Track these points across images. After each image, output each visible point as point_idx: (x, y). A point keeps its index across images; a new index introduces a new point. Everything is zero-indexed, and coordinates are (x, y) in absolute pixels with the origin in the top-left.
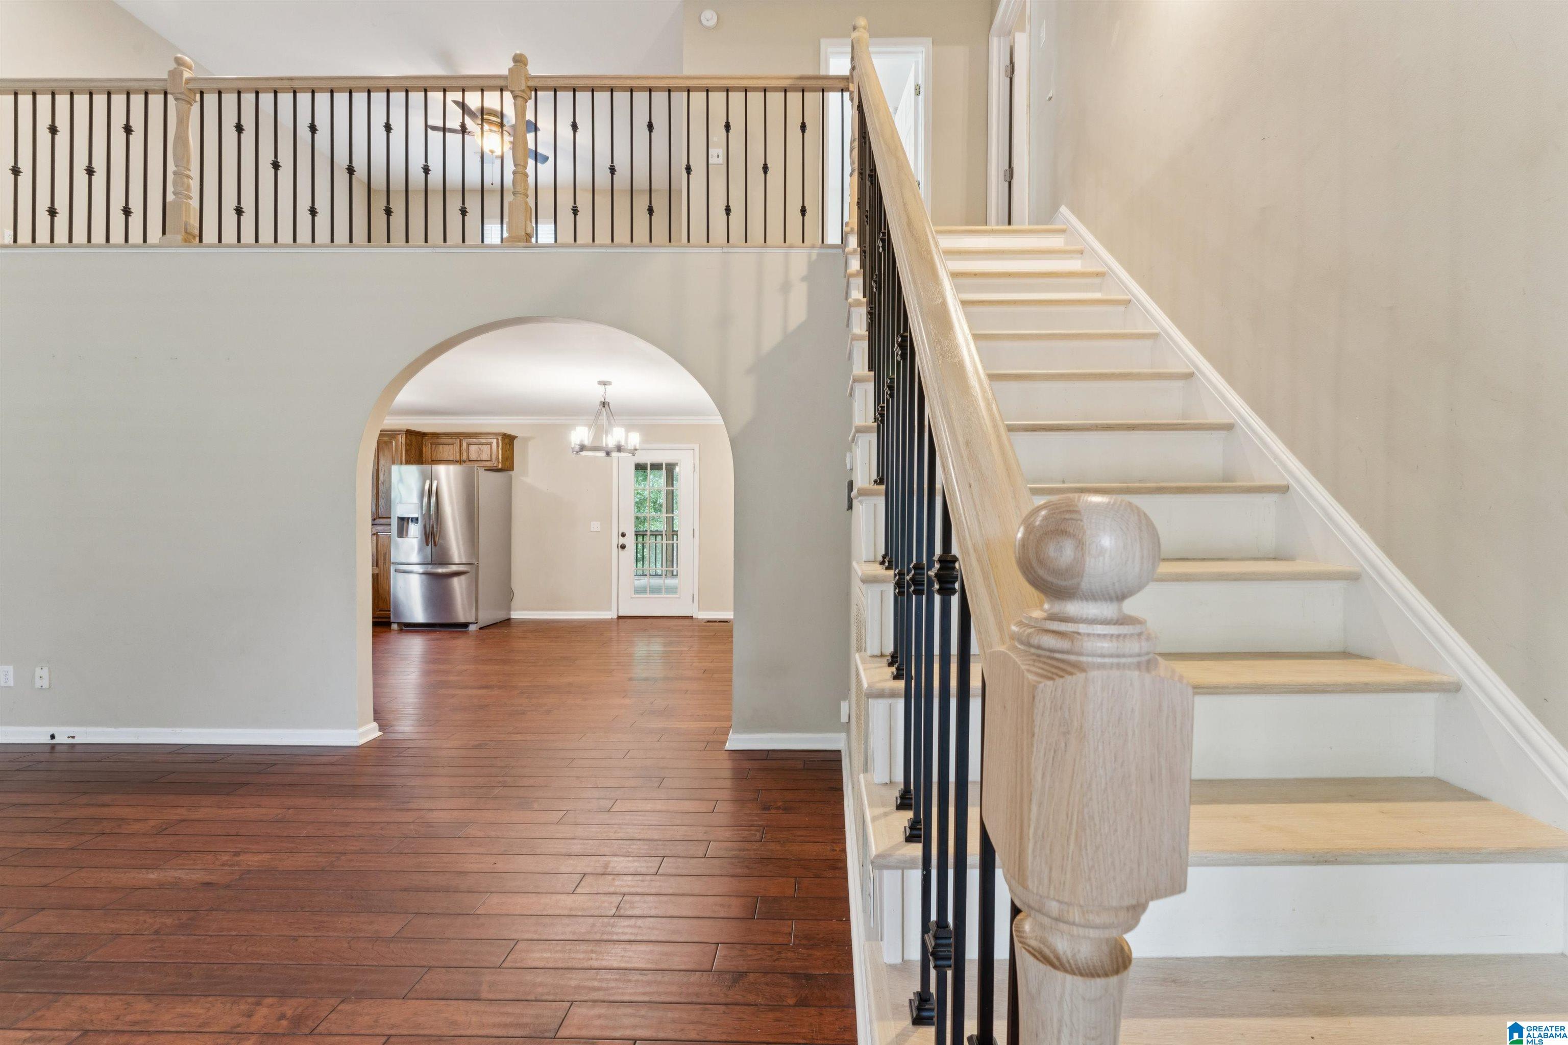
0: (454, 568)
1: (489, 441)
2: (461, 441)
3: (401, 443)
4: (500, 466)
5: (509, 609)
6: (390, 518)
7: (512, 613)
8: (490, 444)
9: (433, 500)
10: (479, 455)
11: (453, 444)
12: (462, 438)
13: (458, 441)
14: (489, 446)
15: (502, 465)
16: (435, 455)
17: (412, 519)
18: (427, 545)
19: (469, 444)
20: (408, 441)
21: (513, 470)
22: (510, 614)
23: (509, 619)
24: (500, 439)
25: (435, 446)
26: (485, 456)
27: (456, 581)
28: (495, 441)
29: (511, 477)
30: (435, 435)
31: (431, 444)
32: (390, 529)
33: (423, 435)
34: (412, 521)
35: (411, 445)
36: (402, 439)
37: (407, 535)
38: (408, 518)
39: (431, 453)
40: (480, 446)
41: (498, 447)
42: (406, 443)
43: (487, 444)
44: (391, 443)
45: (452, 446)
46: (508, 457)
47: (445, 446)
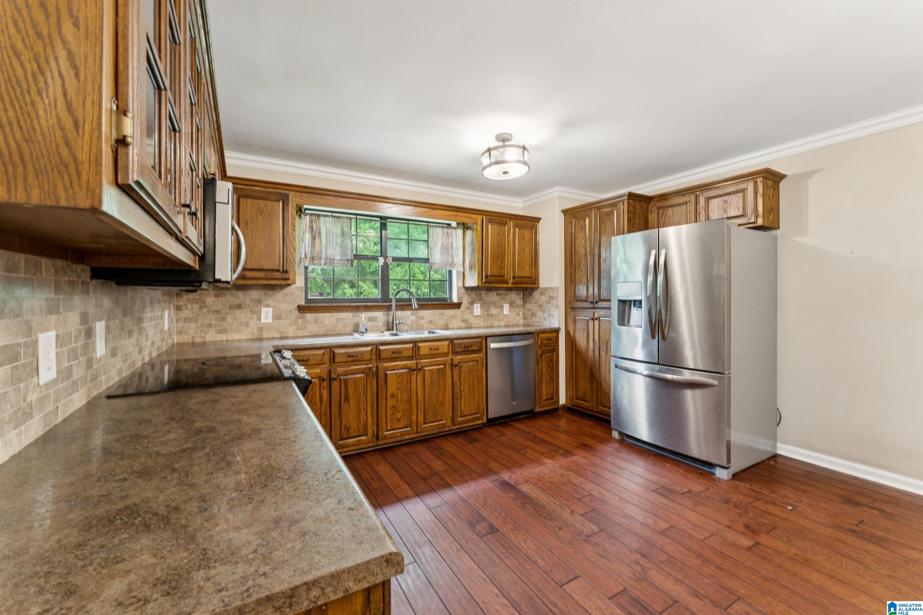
0: (687, 376)
1: (742, 186)
2: (696, 197)
3: (623, 210)
4: (760, 222)
5: (774, 438)
6: (609, 300)
7: (779, 445)
8: (743, 191)
9: (660, 278)
10: (725, 211)
11: (686, 203)
12: (698, 193)
13: (693, 198)
14: (740, 195)
15: (764, 221)
16: (662, 223)
17: (635, 301)
18: (653, 337)
19: (708, 199)
20: (631, 209)
21: (778, 228)
22: (775, 447)
23: (775, 457)
24: (760, 181)
25: (662, 210)
26: (733, 212)
27: (689, 394)
28: (750, 186)
29: (776, 237)
30: (663, 197)
31: (658, 209)
32: (610, 315)
33: (647, 200)
34: (635, 305)
35: (634, 212)
36: (624, 208)
37: (629, 322)
38: (630, 301)
39: (658, 221)
40: (726, 198)
41: (756, 193)
42: (628, 210)
43: (737, 192)
44: (613, 213)
45: (685, 206)
46: (772, 208)
47: (675, 208)
